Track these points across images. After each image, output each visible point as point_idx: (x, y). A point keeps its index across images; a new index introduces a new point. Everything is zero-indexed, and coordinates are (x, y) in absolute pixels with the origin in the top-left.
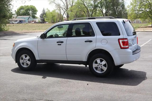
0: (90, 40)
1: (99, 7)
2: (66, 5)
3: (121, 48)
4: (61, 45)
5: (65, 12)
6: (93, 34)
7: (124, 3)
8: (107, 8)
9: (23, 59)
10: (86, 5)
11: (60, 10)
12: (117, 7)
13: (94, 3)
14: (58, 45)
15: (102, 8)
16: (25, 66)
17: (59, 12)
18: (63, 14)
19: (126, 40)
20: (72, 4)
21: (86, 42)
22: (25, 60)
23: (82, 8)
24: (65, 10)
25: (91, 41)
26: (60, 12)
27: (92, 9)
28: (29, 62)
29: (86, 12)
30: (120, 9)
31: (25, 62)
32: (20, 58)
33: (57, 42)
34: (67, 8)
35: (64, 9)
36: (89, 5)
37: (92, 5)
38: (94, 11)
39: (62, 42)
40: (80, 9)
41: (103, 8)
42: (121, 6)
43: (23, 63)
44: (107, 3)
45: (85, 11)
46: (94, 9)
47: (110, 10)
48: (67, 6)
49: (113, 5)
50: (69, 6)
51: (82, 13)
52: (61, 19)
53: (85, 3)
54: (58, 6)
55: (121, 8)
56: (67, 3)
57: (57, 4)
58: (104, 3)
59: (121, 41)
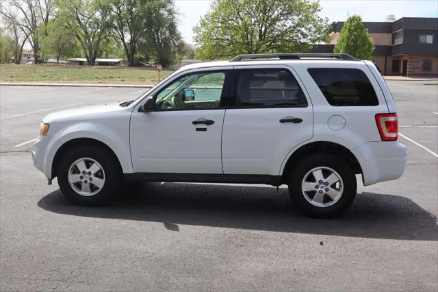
0: (296, 116)
1: (115, 28)
2: (30, 18)
3: (384, 139)
4: (205, 130)
5: (27, 36)
6: (301, 101)
7: (175, 20)
8: (134, 29)
9: (79, 172)
10: (83, 21)
11: (15, 31)
12: (158, 30)
13: (103, 18)
14: (197, 130)
15: (122, 29)
16: (85, 193)
17: (12, 36)
18: (24, 41)
19: (392, 119)
20: (48, 15)
21: (282, 121)
22: (87, 175)
23: (73, 28)
24: (28, 32)
25: (298, 121)
26: (14, 34)
27: (99, 30)
28: (100, 180)
29: (82, 38)
30: (165, 34)
31: (86, 182)
32: (68, 168)
33: (195, 123)
34: (34, 26)
35: (25, 28)
36: (91, 20)
37: (96, 21)
38: (103, 36)
39: (210, 123)
40: (67, 31)
41: (126, 31)
42: (168, 28)
43: (79, 185)
44: (134, 18)
45: (79, 34)
46: (103, 31)
47: (142, 35)
48: (34, 21)
49: (149, 24)
50: (39, 22)
51: (73, 42)
52: (19, 52)
53: (80, 16)
54: (11, 19)
55: (167, 32)
56: (33, 15)
57: (8, 15)
58: (127, 19)
59: (382, 121)
